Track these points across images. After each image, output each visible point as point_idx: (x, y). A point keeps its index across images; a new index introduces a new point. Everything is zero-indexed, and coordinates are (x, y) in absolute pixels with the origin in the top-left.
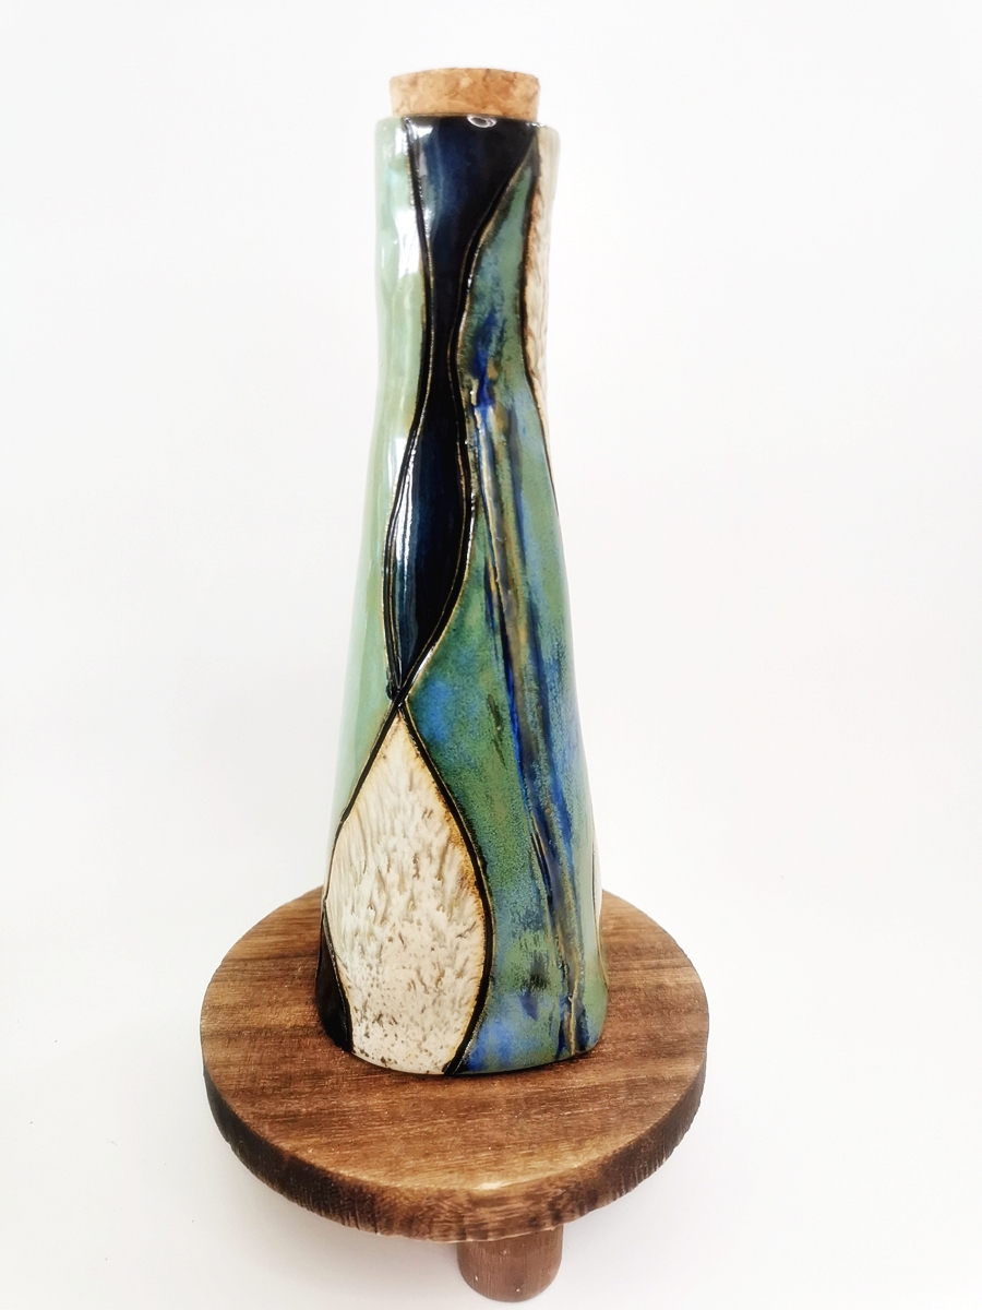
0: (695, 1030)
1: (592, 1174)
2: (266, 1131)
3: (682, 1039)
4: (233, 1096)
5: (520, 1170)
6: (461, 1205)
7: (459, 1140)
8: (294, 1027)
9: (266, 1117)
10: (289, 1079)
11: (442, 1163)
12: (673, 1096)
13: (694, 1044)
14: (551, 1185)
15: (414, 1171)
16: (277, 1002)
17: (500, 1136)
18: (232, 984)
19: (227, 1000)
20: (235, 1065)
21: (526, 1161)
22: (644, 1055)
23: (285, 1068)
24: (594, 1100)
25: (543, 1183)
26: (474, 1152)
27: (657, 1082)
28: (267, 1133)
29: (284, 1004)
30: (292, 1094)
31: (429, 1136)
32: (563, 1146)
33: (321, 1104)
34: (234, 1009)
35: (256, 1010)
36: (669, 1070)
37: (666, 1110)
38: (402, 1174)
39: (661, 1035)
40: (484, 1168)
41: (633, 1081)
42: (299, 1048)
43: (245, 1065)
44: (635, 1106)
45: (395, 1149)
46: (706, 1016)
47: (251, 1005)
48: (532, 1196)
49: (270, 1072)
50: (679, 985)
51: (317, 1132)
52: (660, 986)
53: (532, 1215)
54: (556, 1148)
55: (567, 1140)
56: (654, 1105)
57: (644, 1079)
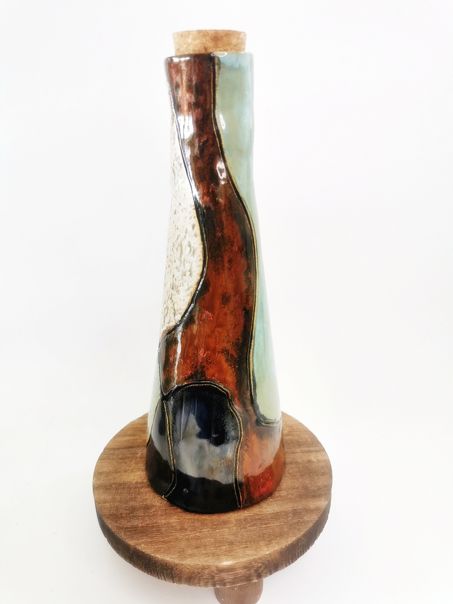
0: (326, 484)
1: (275, 556)
2: (122, 535)
3: (319, 489)
4: (108, 518)
5: (241, 555)
6: (213, 572)
7: (212, 540)
8: (137, 483)
9: (122, 528)
10: (133, 509)
11: (204, 552)
12: (315, 517)
13: (325, 491)
14: (256, 562)
15: (191, 556)
16: (128, 470)
17: (231, 538)
18: (108, 461)
19: (106, 469)
20: (109, 502)
21: (244, 551)
22: (300, 497)
23: (132, 503)
24: (277, 519)
25: (252, 561)
26: (219, 546)
27: (308, 511)
28: (123, 536)
29: (132, 471)
30: (135, 516)
31: (198, 538)
32: (262, 543)
33: (148, 522)
34: (108, 474)
35: (119, 474)
36: (313, 504)
37: (311, 525)
38: (185, 557)
39: (309, 486)
40: (224, 554)
41: (295, 510)
42: (139, 494)
43: (113, 502)
44: (296, 523)
45: (183, 544)
46: (331, 476)
47: (116, 472)
48: (247, 567)
49: (125, 506)
50: (318, 460)
51: (146, 536)
52: (310, 461)
53: (247, 575)
54: (258, 544)
55: (264, 540)
56: (305, 522)
57: (300, 509)
